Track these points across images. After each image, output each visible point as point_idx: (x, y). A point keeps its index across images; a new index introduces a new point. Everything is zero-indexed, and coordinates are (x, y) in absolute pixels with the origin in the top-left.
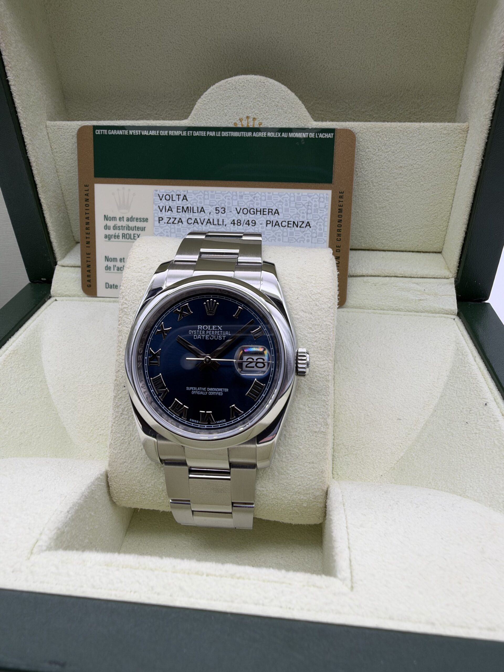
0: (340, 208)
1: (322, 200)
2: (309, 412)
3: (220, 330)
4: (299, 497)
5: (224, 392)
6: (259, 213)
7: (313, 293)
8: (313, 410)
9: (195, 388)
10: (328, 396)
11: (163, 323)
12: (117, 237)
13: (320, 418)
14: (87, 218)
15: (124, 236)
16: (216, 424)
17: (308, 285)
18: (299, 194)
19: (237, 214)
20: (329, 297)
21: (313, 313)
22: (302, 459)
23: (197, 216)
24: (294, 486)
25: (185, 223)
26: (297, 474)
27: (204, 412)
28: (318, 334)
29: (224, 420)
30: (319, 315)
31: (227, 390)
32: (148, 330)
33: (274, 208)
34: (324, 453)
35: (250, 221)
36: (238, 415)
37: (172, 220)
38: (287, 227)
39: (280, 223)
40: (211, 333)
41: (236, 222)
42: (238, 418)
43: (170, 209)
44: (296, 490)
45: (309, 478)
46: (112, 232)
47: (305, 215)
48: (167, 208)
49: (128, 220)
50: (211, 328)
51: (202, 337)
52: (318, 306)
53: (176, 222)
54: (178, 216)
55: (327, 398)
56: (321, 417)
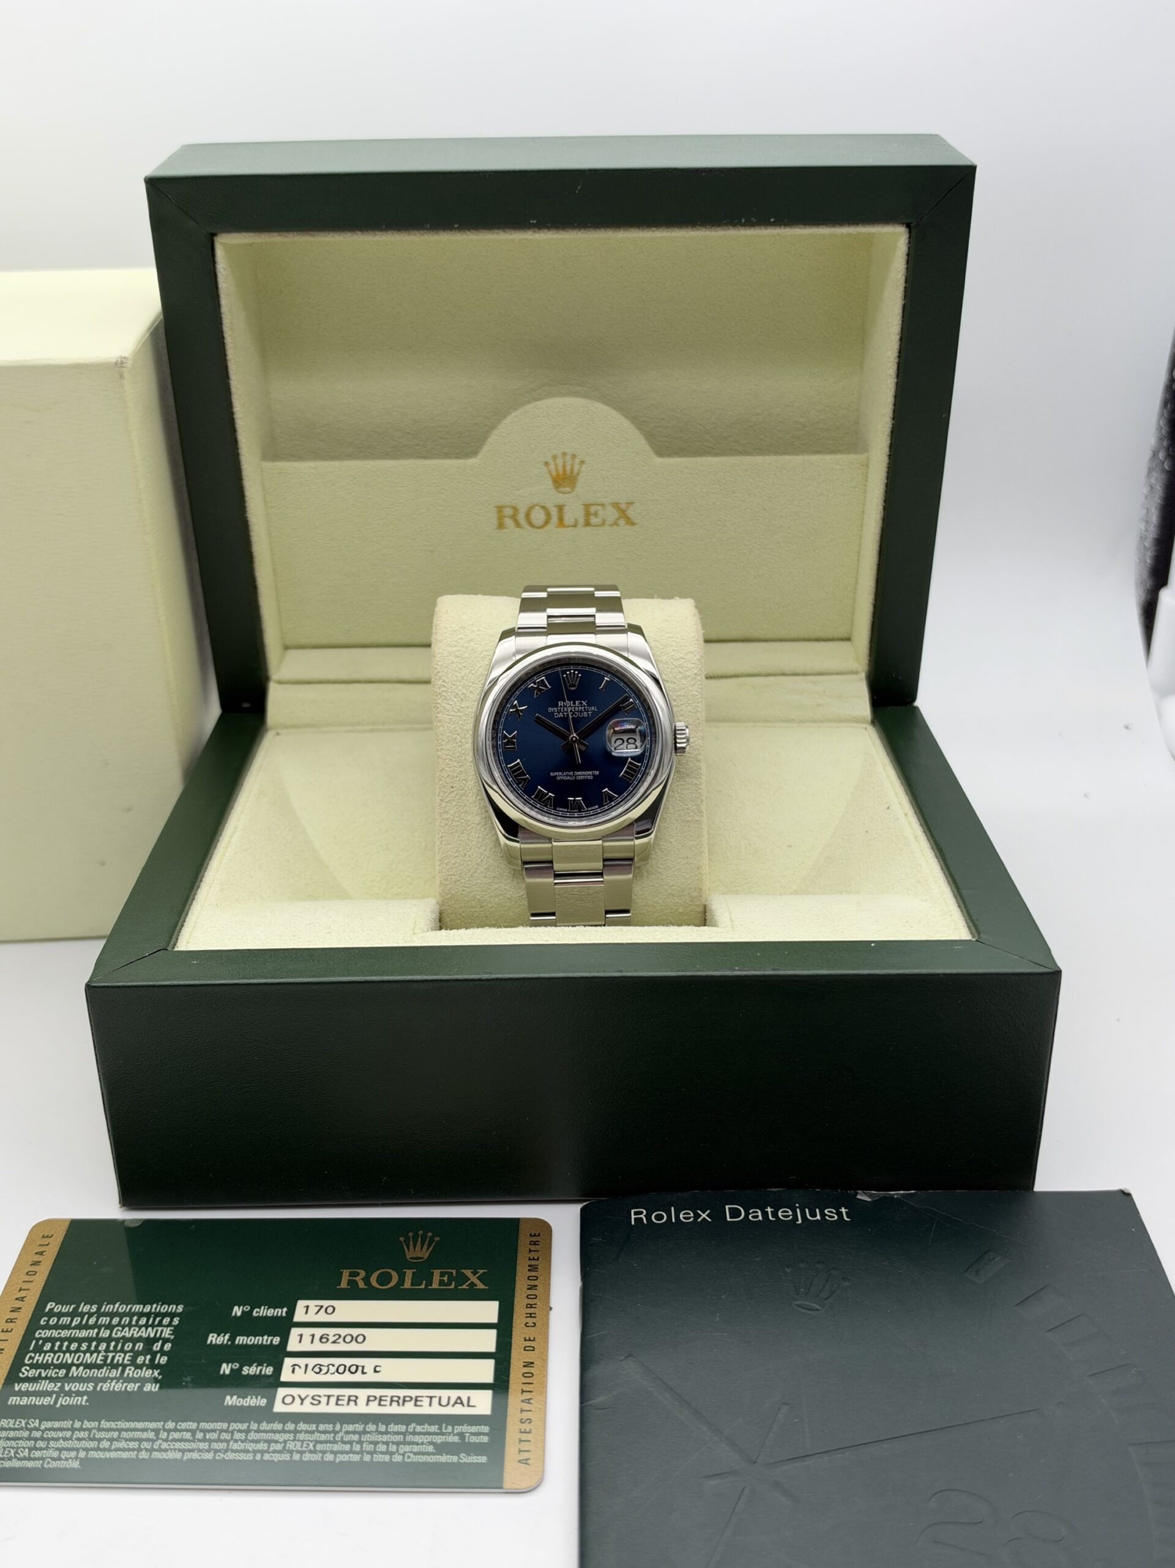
2: (679, 799)
3: (584, 706)
4: (673, 901)
5: (594, 776)
7: (675, 658)
8: (683, 796)
9: (560, 773)
10: (700, 778)
11: (516, 702)
13: (692, 805)
16: (588, 811)
17: (668, 648)
20: (694, 662)
21: (676, 682)
22: (674, 854)
24: (667, 887)
26: (669, 872)
27: (573, 799)
28: (684, 706)
29: (597, 807)
30: (683, 684)
31: (597, 773)
32: (500, 710)
34: (699, 845)
36: (611, 799)
40: (575, 709)
42: (612, 803)
44: (670, 892)
45: (684, 876)
50: (574, 703)
51: (564, 715)
52: (682, 673)
55: (699, 781)
56: (693, 803)
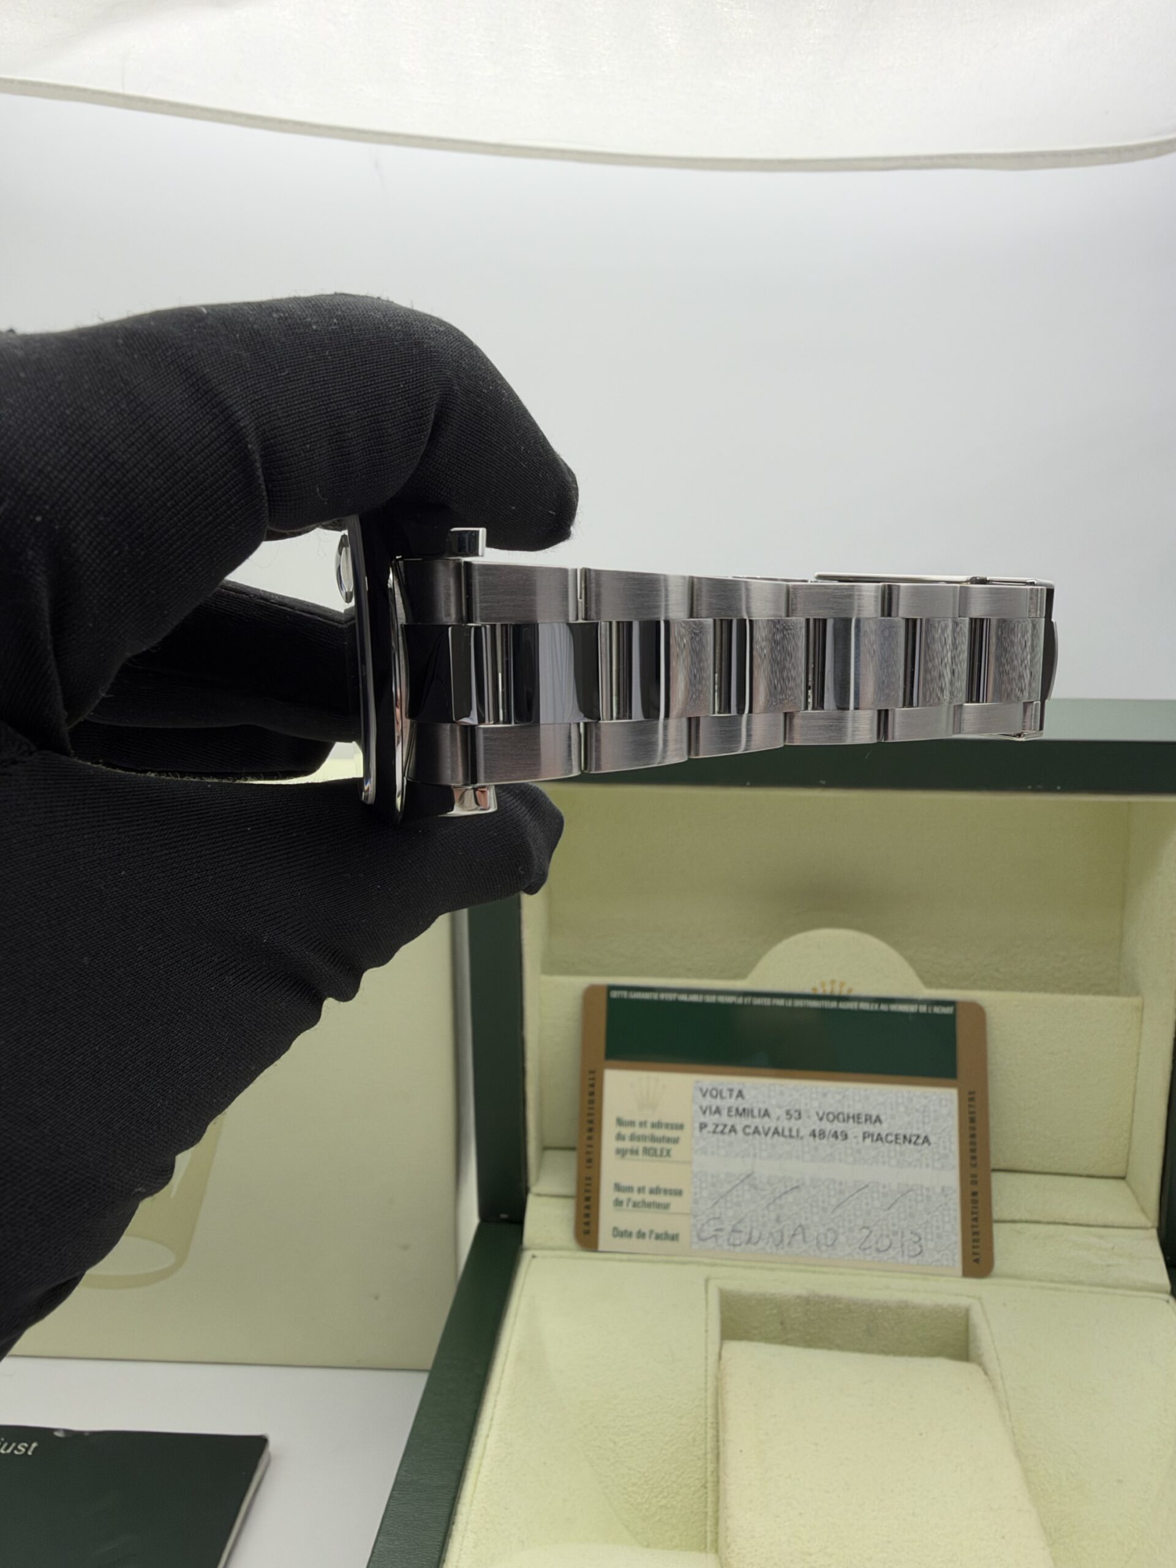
0: (972, 1115)
1: (944, 1103)
6: (851, 1121)
12: (634, 1152)
14: (591, 1122)
15: (646, 1151)
18: (910, 1092)
19: (818, 1122)
23: (757, 1122)
25: (740, 1134)
33: (874, 1114)
35: (839, 1134)
37: (720, 1128)
38: (894, 1143)
39: (884, 1136)
41: (817, 1133)
43: (718, 1111)
46: (627, 1144)
47: (921, 1125)
48: (714, 1109)
49: (653, 1126)
53: (727, 1130)
54: (730, 1122)
